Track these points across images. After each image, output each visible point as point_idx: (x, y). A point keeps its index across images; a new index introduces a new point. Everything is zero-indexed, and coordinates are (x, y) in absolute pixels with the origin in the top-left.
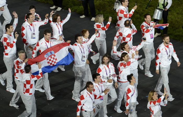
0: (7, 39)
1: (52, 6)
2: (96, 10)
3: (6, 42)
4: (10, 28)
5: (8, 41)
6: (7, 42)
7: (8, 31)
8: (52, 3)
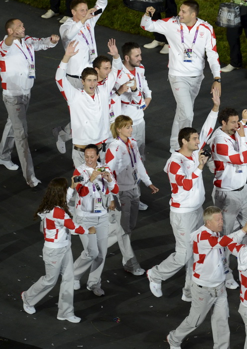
0: (180, 167)
3: (175, 175)
4: (191, 139)
5: (180, 172)
6: (178, 173)
7: (184, 146)
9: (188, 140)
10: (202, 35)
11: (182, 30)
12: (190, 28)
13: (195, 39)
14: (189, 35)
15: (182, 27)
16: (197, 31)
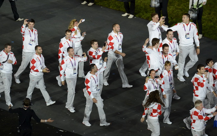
1: (124, 13)
2: (169, 17)
3: (197, 83)
8: (124, 10)
9: (200, 70)
10: (192, 27)
11: (184, 26)
12: (187, 25)
13: (190, 29)
14: (187, 28)
15: (184, 25)
16: (190, 26)
